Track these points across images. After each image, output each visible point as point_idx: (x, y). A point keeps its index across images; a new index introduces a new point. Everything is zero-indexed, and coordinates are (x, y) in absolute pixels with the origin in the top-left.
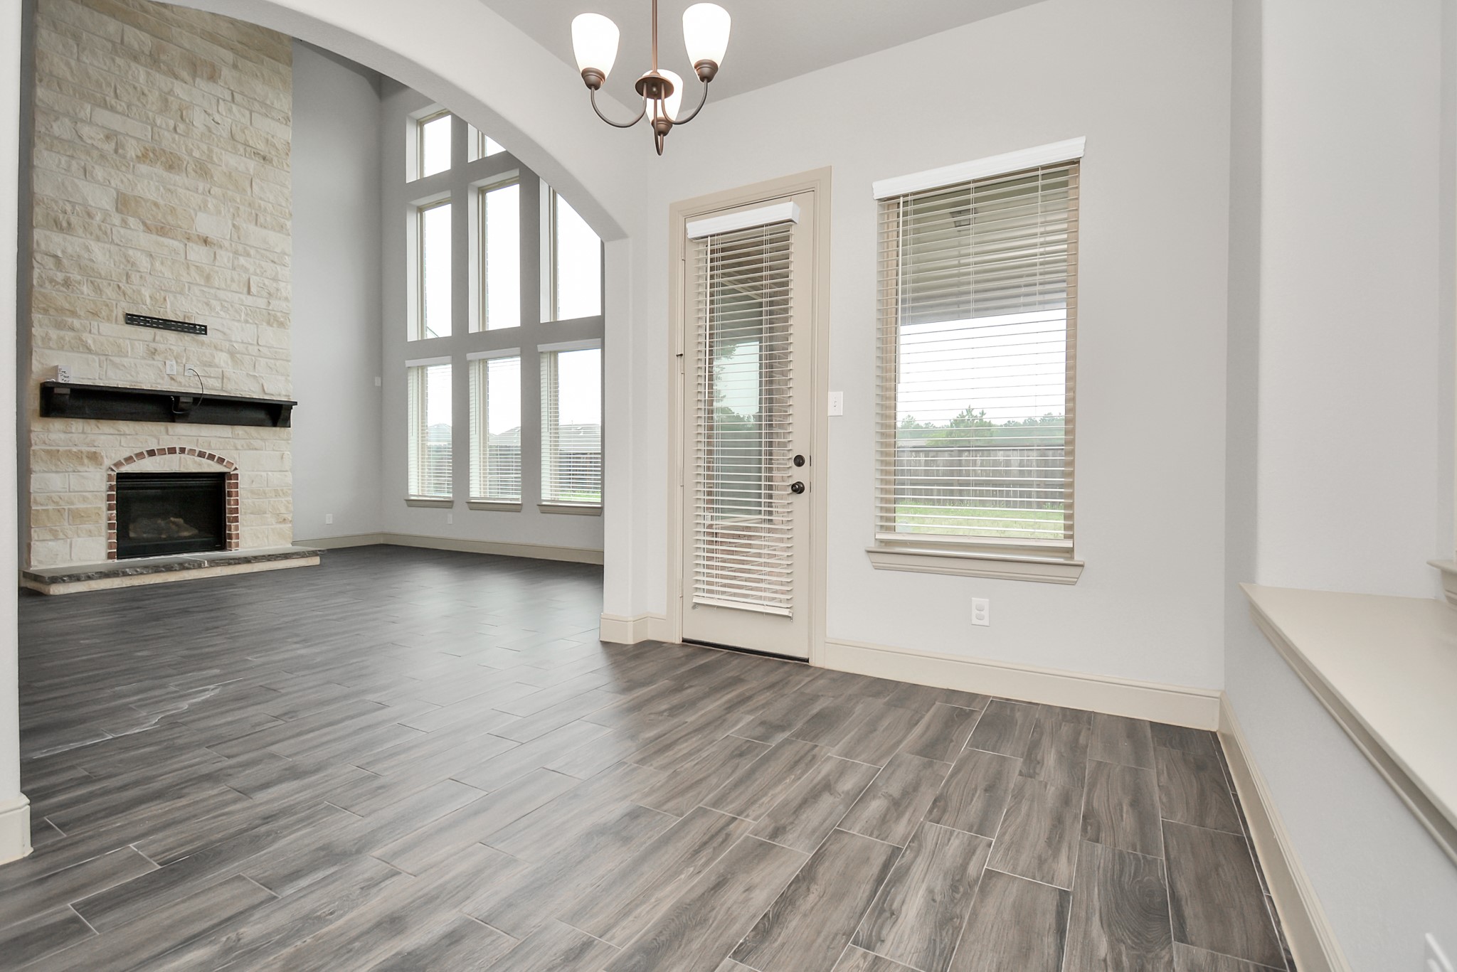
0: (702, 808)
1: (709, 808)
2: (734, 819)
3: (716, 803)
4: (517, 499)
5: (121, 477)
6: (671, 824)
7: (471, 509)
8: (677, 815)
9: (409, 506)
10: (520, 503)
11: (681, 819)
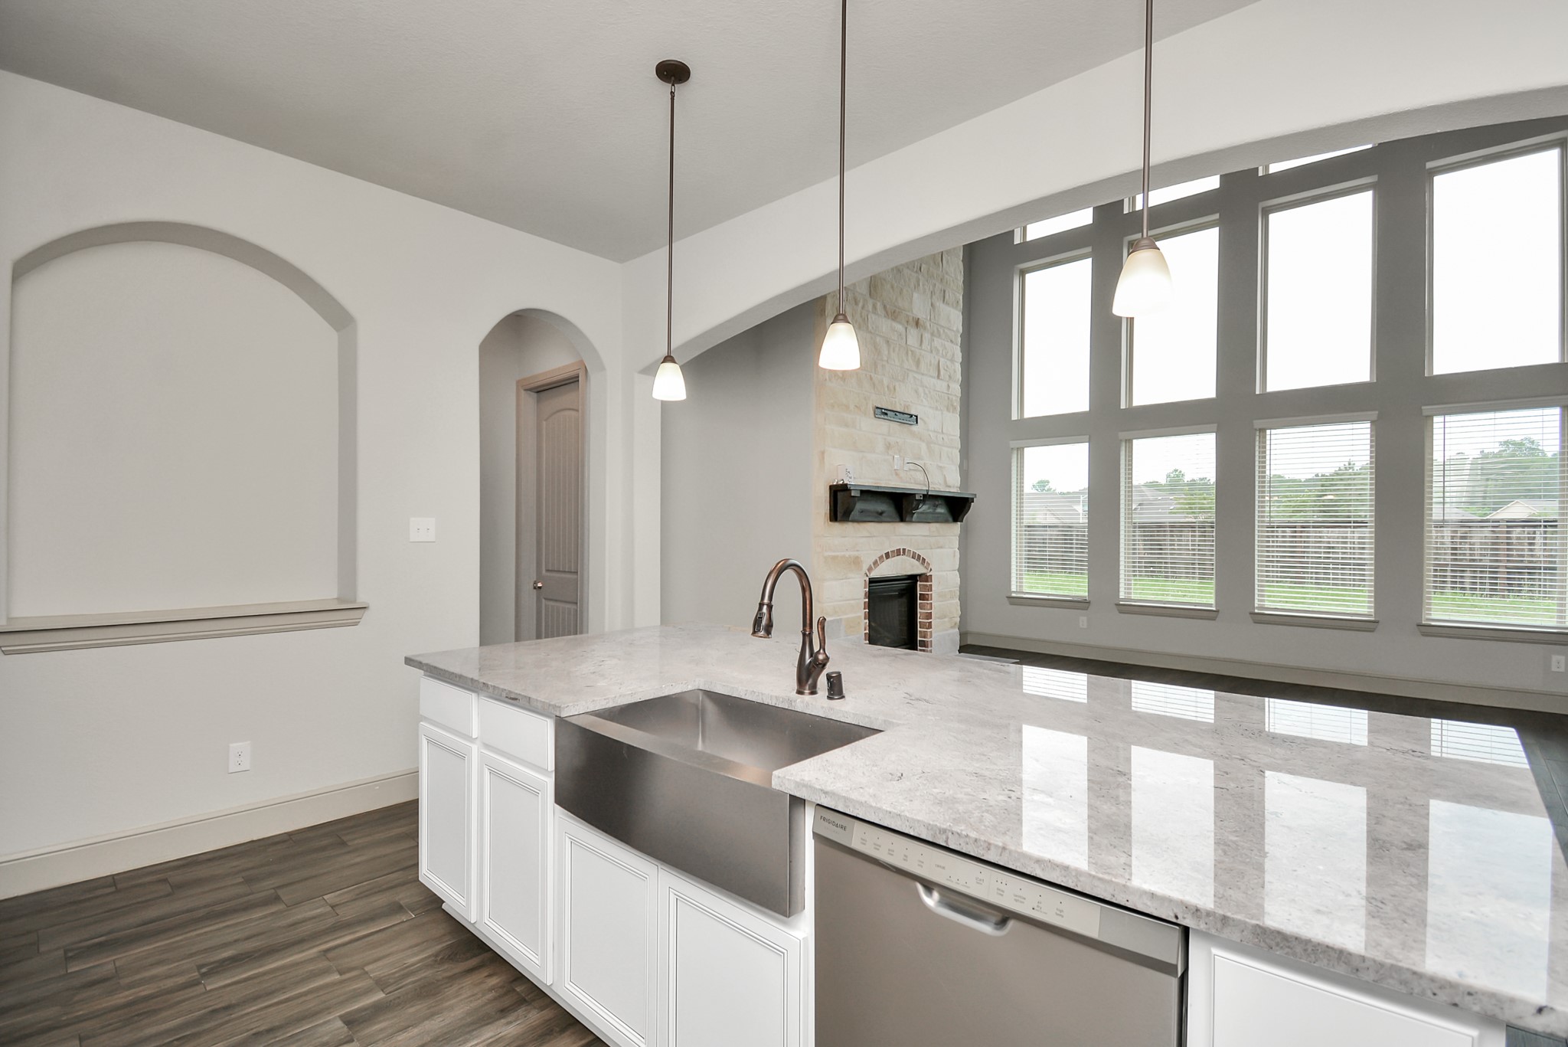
4: (1211, 605)
5: (872, 581)
7: (1120, 613)
9: (1011, 604)
10: (1214, 609)
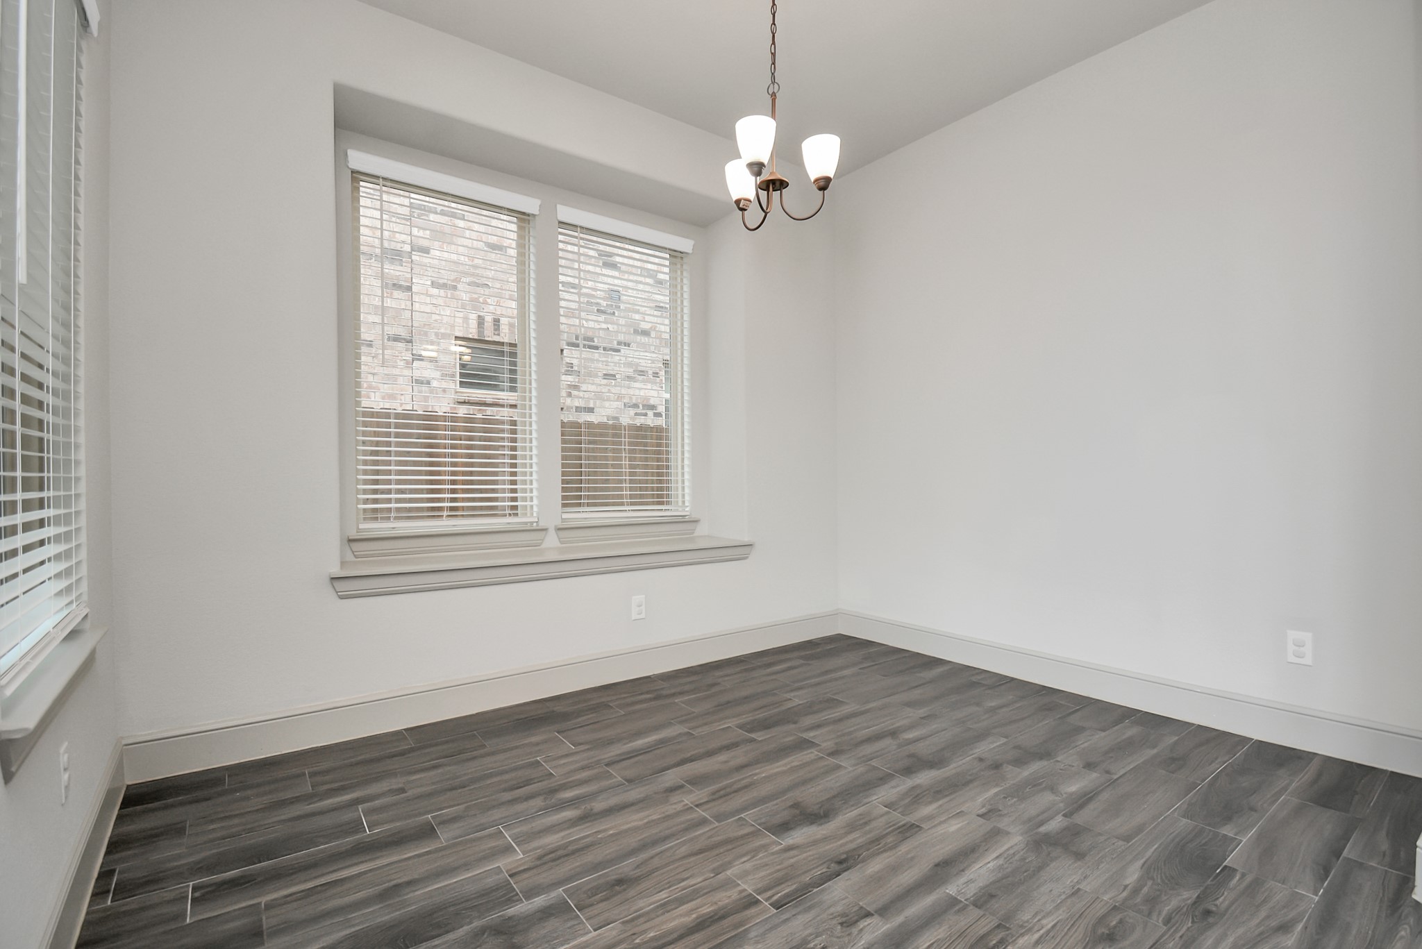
0: (717, 821)
1: (712, 819)
2: (697, 806)
3: (703, 822)
6: (754, 812)
8: (744, 819)
11: (742, 816)
